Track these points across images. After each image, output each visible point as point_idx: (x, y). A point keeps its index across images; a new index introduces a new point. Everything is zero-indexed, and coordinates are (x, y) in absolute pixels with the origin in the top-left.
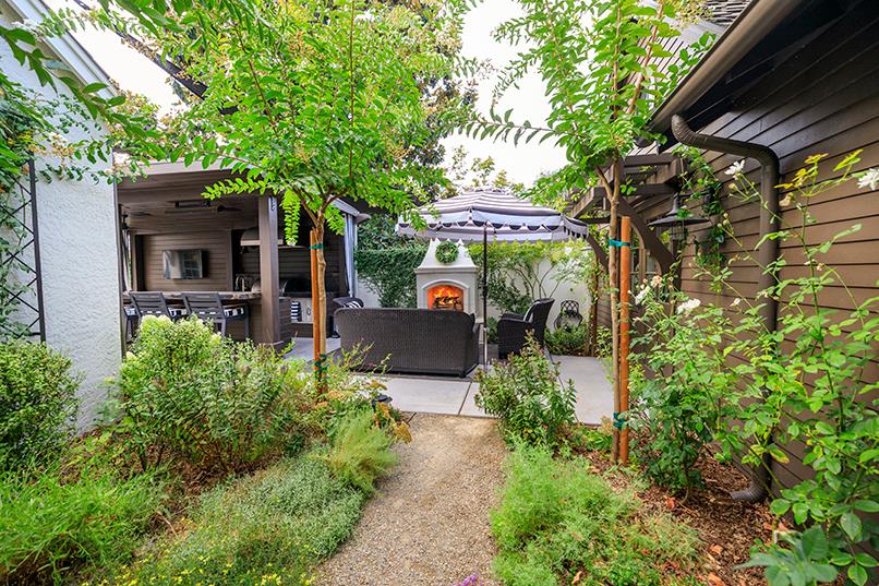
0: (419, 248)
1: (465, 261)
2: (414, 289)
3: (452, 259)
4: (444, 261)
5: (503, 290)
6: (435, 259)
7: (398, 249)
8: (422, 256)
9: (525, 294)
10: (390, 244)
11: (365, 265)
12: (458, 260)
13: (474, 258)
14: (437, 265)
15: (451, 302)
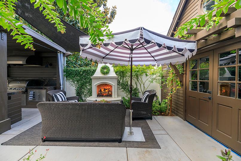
0: (93, 68)
1: (112, 74)
2: (91, 85)
3: (107, 73)
4: (104, 73)
5: (127, 85)
6: (100, 73)
7: (84, 68)
8: (94, 71)
9: (136, 87)
10: (81, 66)
11: (69, 74)
12: (110, 73)
13: (116, 73)
14: (100, 75)
15: (107, 91)
